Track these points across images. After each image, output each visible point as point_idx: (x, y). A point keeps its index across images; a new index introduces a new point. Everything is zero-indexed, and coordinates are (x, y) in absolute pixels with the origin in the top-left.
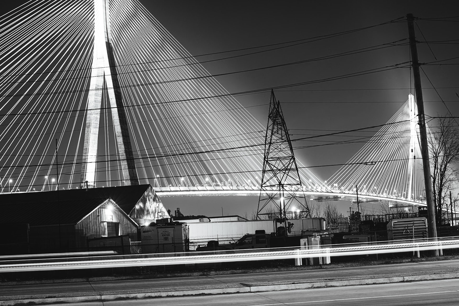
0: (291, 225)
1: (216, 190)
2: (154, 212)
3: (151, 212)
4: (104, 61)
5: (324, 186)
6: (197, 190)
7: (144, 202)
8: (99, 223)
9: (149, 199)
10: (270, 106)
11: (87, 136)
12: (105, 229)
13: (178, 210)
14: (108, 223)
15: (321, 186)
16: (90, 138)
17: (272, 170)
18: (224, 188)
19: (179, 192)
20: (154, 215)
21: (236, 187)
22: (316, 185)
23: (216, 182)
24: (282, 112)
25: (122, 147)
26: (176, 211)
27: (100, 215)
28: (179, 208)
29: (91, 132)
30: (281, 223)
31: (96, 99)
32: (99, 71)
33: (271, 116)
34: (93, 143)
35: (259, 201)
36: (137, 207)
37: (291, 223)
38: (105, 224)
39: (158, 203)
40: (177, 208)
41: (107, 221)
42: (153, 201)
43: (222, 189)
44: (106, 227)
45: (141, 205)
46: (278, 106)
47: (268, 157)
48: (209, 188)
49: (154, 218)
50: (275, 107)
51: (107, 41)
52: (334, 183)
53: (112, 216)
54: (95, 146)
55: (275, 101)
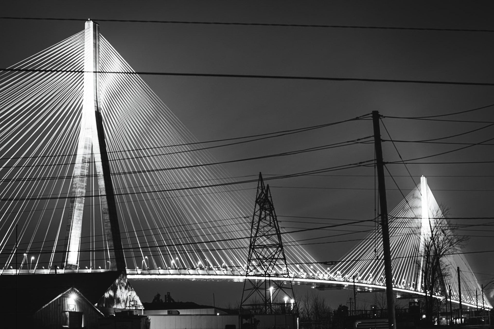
0: (257, 322)
1: (209, 275)
2: (125, 301)
3: (122, 301)
4: (92, 132)
5: (326, 273)
6: (188, 273)
7: (115, 291)
8: (61, 312)
9: (120, 287)
10: (258, 190)
11: (71, 211)
12: (67, 318)
13: (169, 294)
14: (70, 312)
15: (323, 273)
16: (74, 214)
17: (259, 259)
18: (218, 272)
19: (168, 275)
20: (126, 304)
21: (230, 271)
22: (318, 272)
23: (209, 265)
24: (271, 197)
25: (108, 225)
26: (166, 296)
27: (61, 304)
28: (169, 293)
29: (76, 208)
30: (246, 320)
31: (82, 173)
32: (87, 143)
33: (258, 201)
34: (77, 219)
35: (244, 290)
36: (107, 295)
37: (257, 320)
38: (67, 313)
39: (131, 292)
40: (168, 293)
41: (69, 311)
42: (124, 289)
43: (215, 274)
44: (68, 316)
45: (111, 293)
46: (267, 191)
47: (254, 244)
48: (201, 272)
49: (125, 307)
50: (262, 192)
51: (96, 110)
52: (338, 270)
53: (75, 305)
54: (79, 222)
55: (263, 186)
